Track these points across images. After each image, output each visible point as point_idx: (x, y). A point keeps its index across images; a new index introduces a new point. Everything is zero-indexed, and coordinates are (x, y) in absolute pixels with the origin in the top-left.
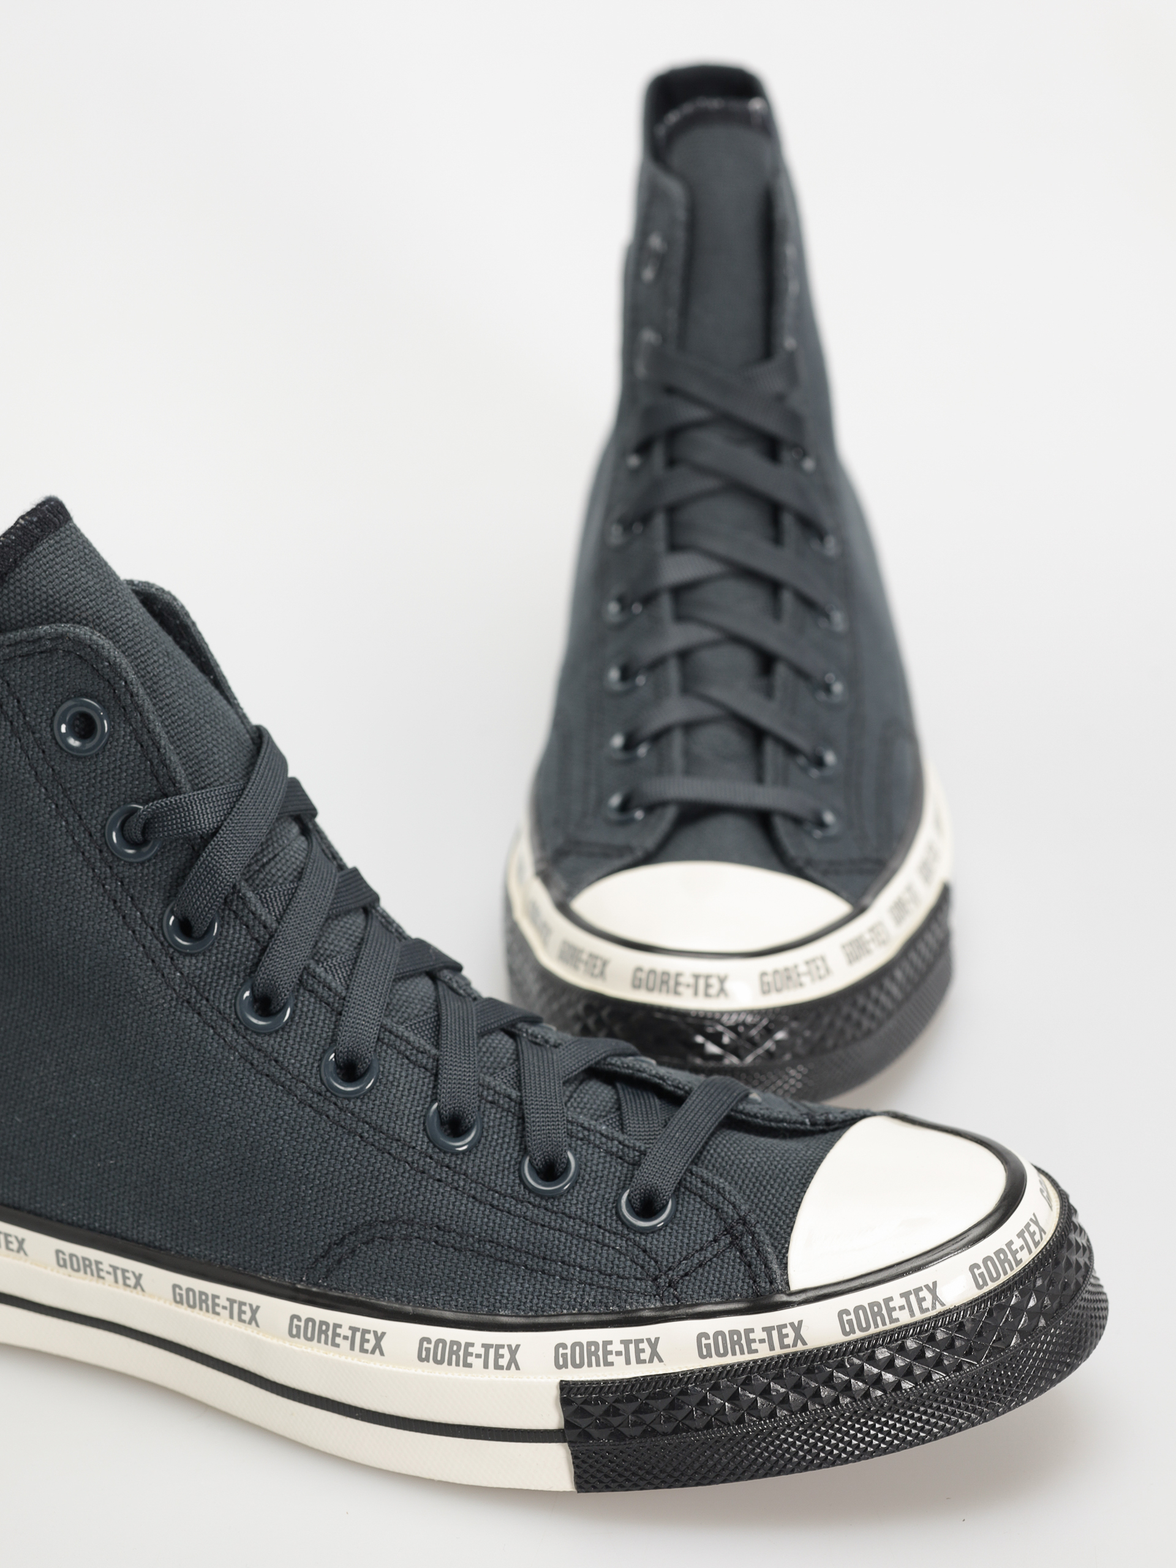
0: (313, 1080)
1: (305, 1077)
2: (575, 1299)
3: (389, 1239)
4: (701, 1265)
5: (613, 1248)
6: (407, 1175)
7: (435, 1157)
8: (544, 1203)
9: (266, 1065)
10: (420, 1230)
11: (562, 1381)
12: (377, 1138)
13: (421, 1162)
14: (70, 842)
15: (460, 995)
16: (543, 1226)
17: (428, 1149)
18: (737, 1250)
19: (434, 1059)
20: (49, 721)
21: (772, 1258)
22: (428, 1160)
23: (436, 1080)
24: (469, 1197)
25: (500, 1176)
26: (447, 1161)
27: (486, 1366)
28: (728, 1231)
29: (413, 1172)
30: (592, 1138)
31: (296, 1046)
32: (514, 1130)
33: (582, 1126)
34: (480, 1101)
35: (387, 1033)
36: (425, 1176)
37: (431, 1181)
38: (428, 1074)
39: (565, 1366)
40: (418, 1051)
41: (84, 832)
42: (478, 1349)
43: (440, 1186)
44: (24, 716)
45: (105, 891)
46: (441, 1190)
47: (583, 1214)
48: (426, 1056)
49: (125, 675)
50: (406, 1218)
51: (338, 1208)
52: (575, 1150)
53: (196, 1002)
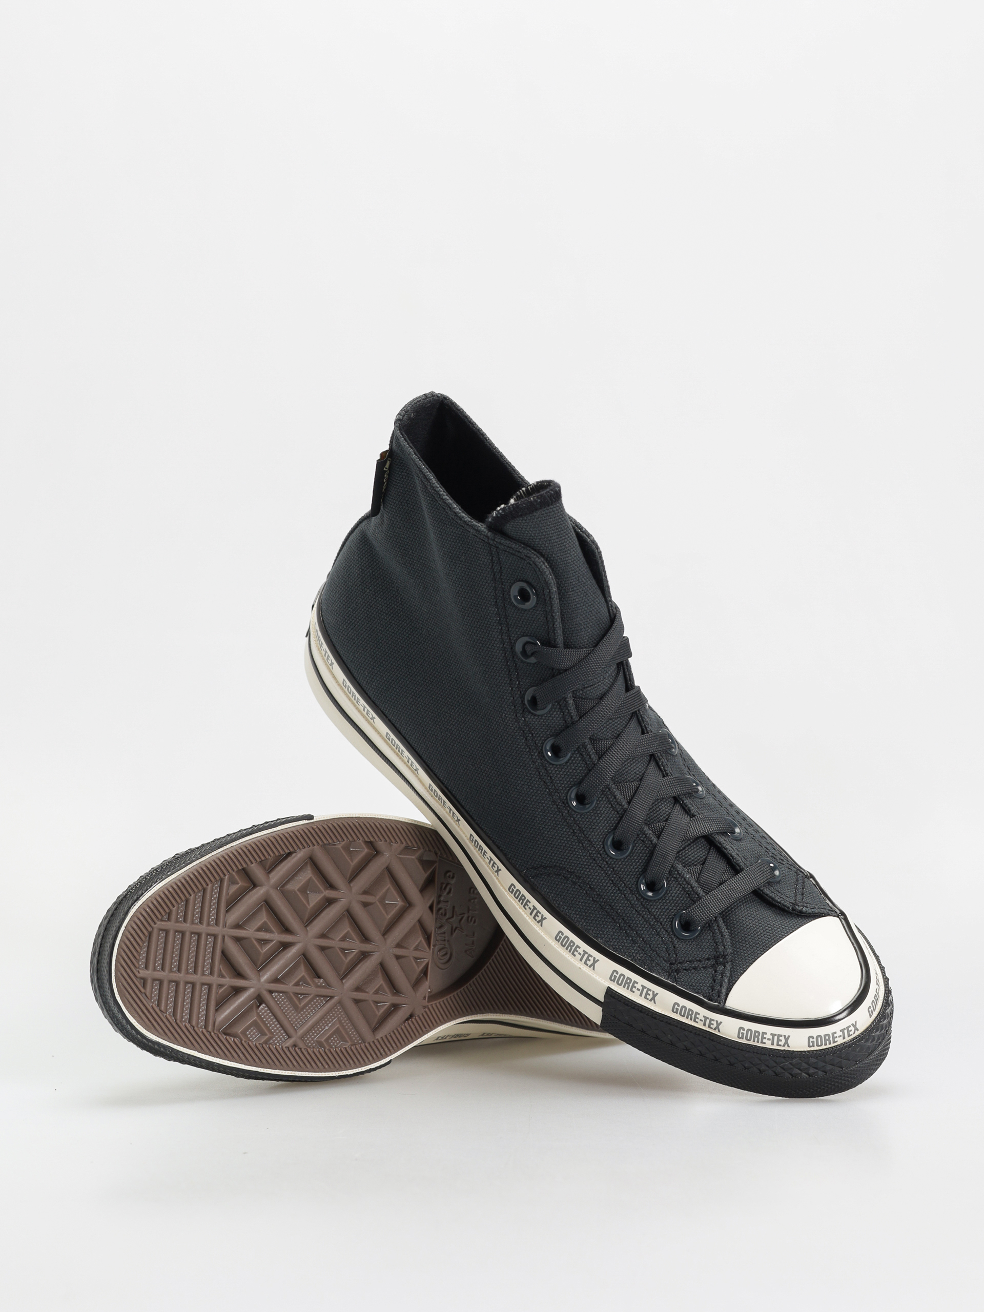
0: (563, 795)
1: (560, 792)
2: (633, 953)
3: (567, 879)
4: (695, 968)
5: (662, 938)
6: (586, 857)
7: (603, 856)
8: (642, 900)
9: (546, 778)
10: (582, 883)
11: (609, 987)
12: (580, 835)
13: (595, 855)
14: (500, 637)
15: (661, 769)
16: (636, 911)
17: (601, 851)
18: (714, 970)
19: (624, 810)
20: (511, 584)
21: (725, 986)
22: (599, 856)
23: (620, 820)
24: (610, 880)
25: (629, 877)
26: (607, 860)
27: (581, 960)
28: (716, 958)
29: (589, 858)
30: (680, 880)
31: (563, 776)
32: (646, 858)
33: (678, 871)
34: (637, 838)
35: (607, 790)
36: (594, 862)
37: (596, 865)
38: (618, 816)
39: (614, 981)
40: (618, 804)
41: (508, 636)
42: (581, 951)
43: (599, 869)
44: (501, 575)
45: (507, 665)
46: (599, 871)
47: (656, 914)
48: (620, 807)
49: (550, 588)
50: (578, 875)
51: (550, 854)
52: (669, 882)
53: (527, 733)
